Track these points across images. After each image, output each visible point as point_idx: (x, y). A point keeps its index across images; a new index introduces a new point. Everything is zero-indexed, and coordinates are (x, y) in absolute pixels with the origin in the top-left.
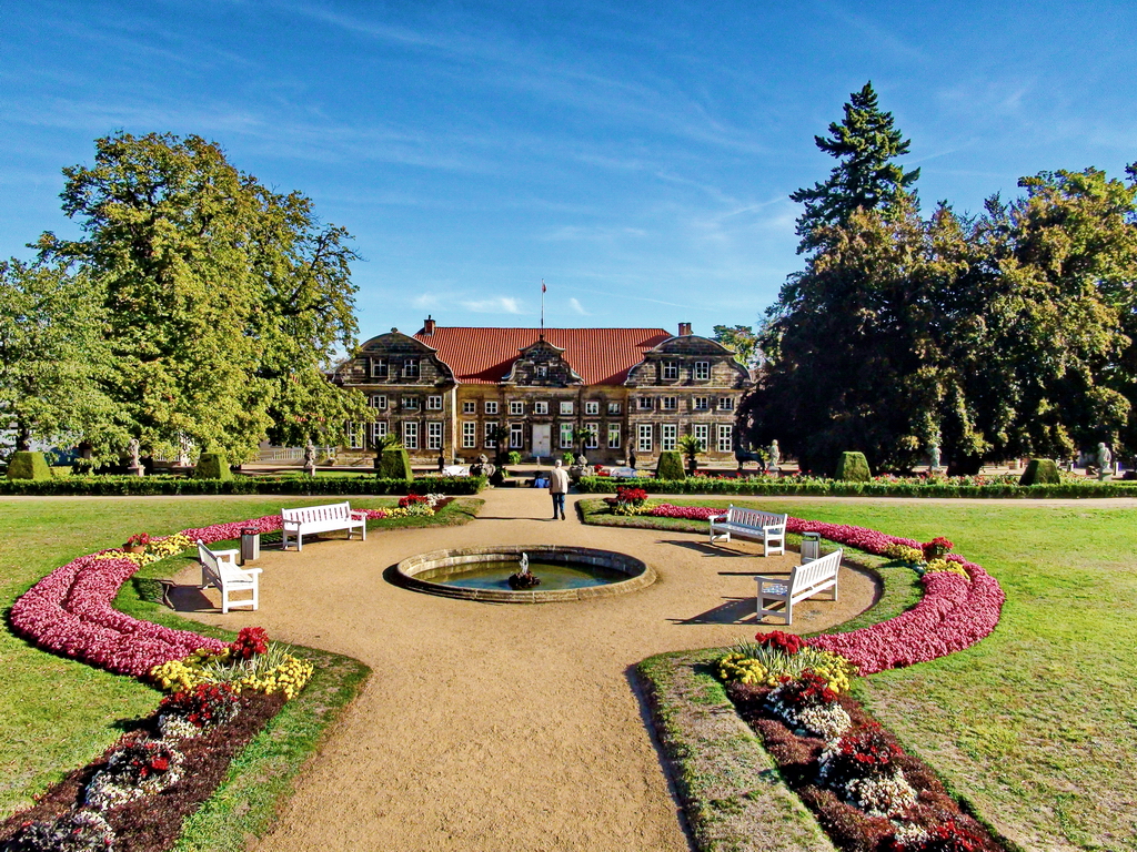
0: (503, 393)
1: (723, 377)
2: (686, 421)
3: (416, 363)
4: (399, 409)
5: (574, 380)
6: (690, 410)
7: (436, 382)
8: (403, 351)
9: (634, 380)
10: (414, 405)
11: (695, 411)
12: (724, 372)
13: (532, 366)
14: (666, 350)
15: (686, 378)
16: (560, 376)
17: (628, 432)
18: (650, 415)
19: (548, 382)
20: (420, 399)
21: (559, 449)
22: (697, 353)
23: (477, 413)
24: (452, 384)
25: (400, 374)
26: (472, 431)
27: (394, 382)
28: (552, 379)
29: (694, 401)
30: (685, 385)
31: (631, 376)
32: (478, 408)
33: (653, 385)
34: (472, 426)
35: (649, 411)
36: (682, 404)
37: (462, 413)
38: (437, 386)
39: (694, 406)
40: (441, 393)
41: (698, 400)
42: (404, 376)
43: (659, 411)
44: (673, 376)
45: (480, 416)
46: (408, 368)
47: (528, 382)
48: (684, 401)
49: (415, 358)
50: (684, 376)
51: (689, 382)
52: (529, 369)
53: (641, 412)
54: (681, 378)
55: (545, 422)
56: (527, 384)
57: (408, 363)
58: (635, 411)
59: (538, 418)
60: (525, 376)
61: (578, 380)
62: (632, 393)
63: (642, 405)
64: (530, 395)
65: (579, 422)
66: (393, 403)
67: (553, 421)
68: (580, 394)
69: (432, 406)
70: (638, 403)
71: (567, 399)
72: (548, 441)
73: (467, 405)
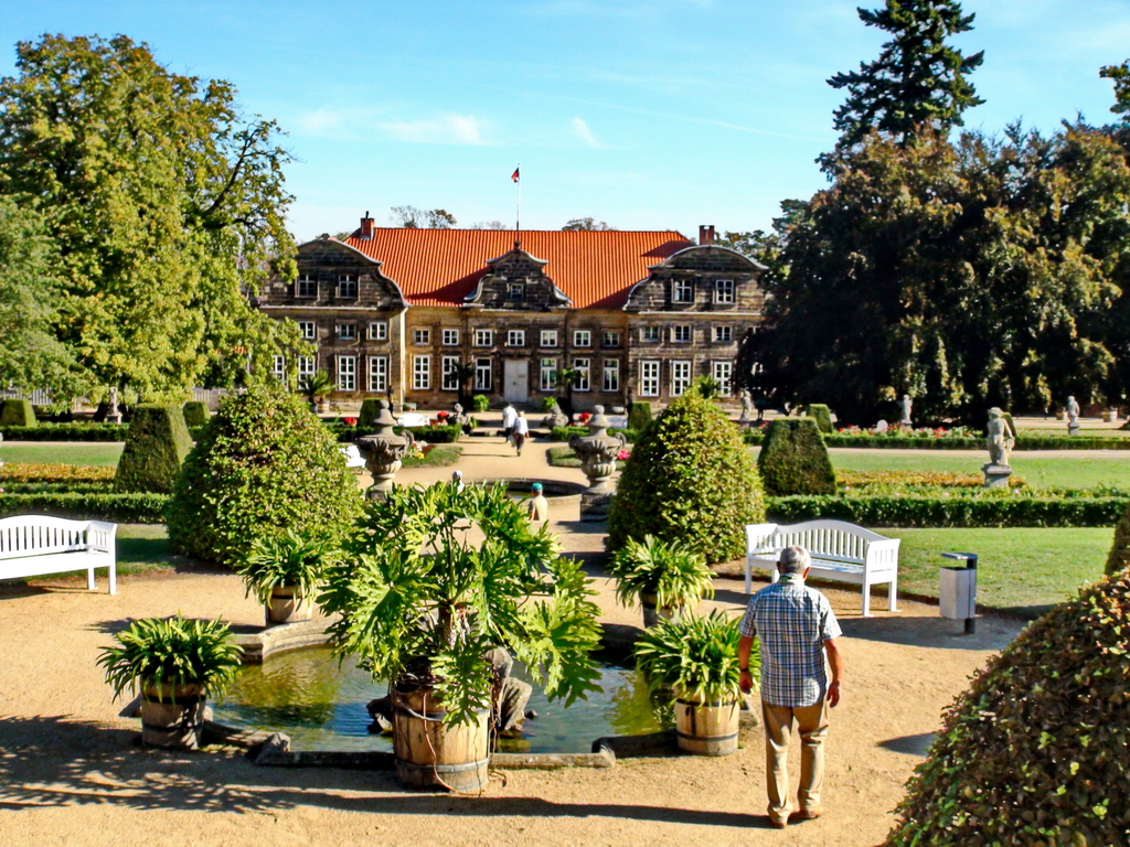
0: (467, 317)
1: (752, 300)
2: (703, 356)
3: (355, 278)
4: (331, 340)
5: (558, 302)
6: (708, 343)
7: (379, 304)
8: (338, 263)
9: (636, 303)
10: (351, 334)
11: (716, 345)
12: (753, 294)
13: (504, 284)
14: (678, 264)
15: (704, 301)
16: (542, 297)
17: (628, 370)
18: (657, 349)
19: (525, 305)
20: (358, 326)
21: (538, 391)
22: (718, 269)
23: (432, 344)
24: (401, 307)
25: (332, 293)
26: (425, 368)
27: (326, 304)
28: (531, 300)
29: (714, 332)
30: (702, 310)
31: (632, 299)
32: (434, 337)
33: (661, 309)
34: (425, 361)
35: (655, 344)
36: (698, 335)
37: (412, 344)
38: (382, 309)
39: (714, 337)
40: (385, 319)
41: (719, 330)
42: (337, 296)
43: (668, 344)
44: (687, 299)
45: (436, 348)
46: (344, 286)
47: (499, 304)
48: (701, 332)
49: (352, 272)
50: (700, 298)
51: (708, 307)
52: (500, 286)
53: (645, 345)
54: (697, 301)
55: (520, 357)
56: (498, 306)
57: (344, 278)
58: (637, 344)
59: (511, 351)
60: (495, 296)
61: (564, 302)
62: (633, 321)
63: (647, 336)
64: (501, 320)
65: (565, 357)
66: (325, 331)
67: (532, 356)
68: (566, 320)
69: (374, 334)
70: (642, 333)
71: (550, 326)
72: (524, 382)
73: (419, 333)
